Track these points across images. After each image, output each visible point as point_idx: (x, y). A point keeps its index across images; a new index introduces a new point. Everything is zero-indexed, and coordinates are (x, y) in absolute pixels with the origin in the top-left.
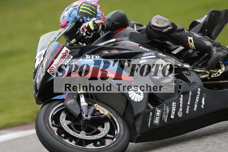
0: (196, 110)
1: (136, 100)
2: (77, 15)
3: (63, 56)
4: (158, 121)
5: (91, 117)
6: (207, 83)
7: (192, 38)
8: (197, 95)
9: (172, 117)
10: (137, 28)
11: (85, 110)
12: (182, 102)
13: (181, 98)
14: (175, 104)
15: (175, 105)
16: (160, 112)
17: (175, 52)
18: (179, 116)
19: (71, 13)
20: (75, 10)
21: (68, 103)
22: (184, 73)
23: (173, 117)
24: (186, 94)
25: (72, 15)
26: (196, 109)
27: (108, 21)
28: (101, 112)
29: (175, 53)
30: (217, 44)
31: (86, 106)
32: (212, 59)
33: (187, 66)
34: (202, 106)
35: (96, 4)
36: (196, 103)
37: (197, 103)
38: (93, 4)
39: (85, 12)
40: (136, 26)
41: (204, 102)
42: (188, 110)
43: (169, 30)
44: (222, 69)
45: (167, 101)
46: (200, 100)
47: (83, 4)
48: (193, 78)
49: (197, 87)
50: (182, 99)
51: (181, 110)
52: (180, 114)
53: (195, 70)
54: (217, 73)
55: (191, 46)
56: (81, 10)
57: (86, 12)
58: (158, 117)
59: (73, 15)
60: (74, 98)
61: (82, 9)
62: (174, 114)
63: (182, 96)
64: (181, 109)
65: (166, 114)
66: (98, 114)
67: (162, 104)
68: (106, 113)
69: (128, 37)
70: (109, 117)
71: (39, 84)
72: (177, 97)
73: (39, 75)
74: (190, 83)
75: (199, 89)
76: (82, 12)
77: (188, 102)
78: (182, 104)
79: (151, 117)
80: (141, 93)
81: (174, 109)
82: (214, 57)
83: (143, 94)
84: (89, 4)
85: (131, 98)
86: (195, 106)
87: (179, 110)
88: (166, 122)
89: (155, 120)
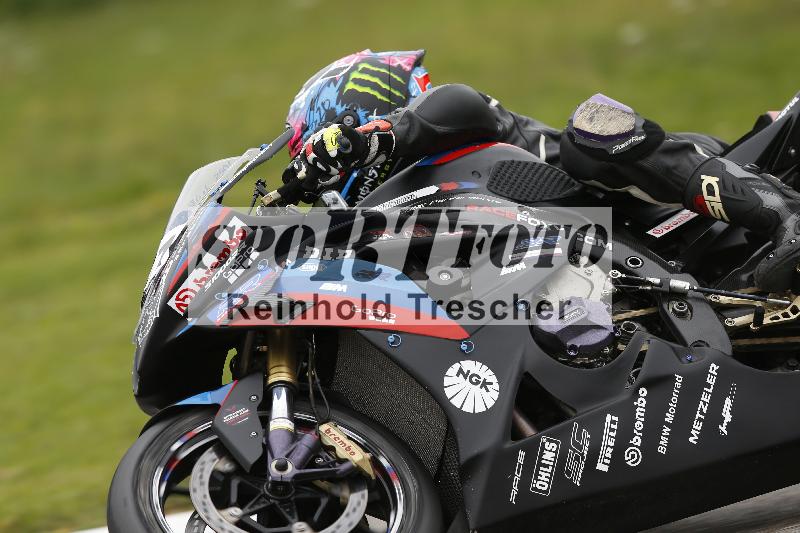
0: (695, 443)
2: (337, 104)
4: (549, 483)
5: (298, 472)
8: (706, 389)
9: (602, 467)
10: (546, 148)
11: (279, 446)
12: (643, 415)
13: (640, 400)
16: (556, 452)
17: (658, 232)
18: (629, 463)
19: (319, 96)
20: (332, 85)
21: (226, 419)
22: (671, 308)
23: (607, 467)
24: (658, 384)
25: (319, 105)
26: (696, 438)
27: (406, 120)
28: (341, 453)
29: (658, 236)
31: (287, 430)
32: (768, 258)
33: (681, 283)
34: (723, 429)
36: (698, 415)
37: (703, 417)
38: (395, 65)
39: (363, 93)
40: (546, 142)
41: (732, 413)
42: (664, 441)
43: (634, 148)
45: (585, 411)
47: (361, 67)
48: (698, 325)
49: (706, 358)
50: (643, 405)
51: (638, 444)
53: (711, 298)
54: (788, 310)
56: (350, 86)
57: (367, 94)
58: (550, 470)
59: (323, 104)
60: (247, 403)
61: (357, 81)
63: (643, 391)
64: (635, 438)
65: (577, 458)
66: (328, 460)
67: (567, 422)
68: (358, 457)
69: (486, 180)
70: (368, 469)
71: (142, 348)
72: (624, 397)
73: (146, 317)
74: (682, 346)
75: (714, 368)
76: (353, 90)
77: (667, 414)
78: (643, 420)
79: (519, 467)
80: (491, 384)
81: (609, 442)
82: (779, 250)
83: (496, 386)
84: (381, 66)
85: (452, 401)
86: (694, 426)
87: (631, 441)
88: (578, 485)
89: (536, 478)
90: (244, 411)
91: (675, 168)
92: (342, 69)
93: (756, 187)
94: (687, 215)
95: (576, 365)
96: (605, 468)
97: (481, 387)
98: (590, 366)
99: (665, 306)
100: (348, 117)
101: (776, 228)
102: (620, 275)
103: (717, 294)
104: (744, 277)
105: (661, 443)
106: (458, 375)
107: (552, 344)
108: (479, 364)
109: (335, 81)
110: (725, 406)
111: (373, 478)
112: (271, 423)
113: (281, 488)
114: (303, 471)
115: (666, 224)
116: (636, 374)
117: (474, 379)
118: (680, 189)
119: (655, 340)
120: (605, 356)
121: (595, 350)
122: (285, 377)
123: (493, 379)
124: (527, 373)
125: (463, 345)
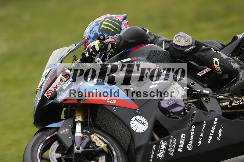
0: (210, 143)
1: (138, 131)
2: (98, 32)
4: (163, 155)
5: (83, 150)
7: (218, 59)
8: (213, 126)
10: (165, 46)
11: (77, 142)
12: (193, 134)
13: (192, 129)
14: (184, 136)
15: (184, 138)
16: (165, 146)
17: (200, 74)
18: (188, 149)
19: (93, 29)
20: (97, 26)
21: (61, 132)
22: (204, 99)
24: (198, 124)
25: (93, 32)
26: (210, 141)
27: (119, 38)
28: (97, 144)
29: (200, 75)
31: (80, 137)
32: (235, 85)
33: (207, 91)
34: (219, 138)
35: (122, 19)
36: (211, 134)
37: (212, 135)
41: (222, 133)
42: (200, 142)
43: (192, 50)
45: (175, 132)
47: (106, 20)
48: (211, 105)
49: (214, 116)
50: (194, 131)
51: (192, 143)
52: (190, 147)
54: (240, 101)
55: (217, 68)
56: (103, 26)
58: (163, 151)
60: (68, 127)
62: (182, 147)
63: (194, 127)
64: (191, 141)
65: (172, 147)
66: (93, 146)
67: (169, 136)
68: (102, 145)
69: (146, 56)
70: (106, 149)
71: (36, 108)
72: (188, 128)
73: (37, 98)
74: (206, 112)
75: (216, 119)
76: (103, 28)
77: (201, 134)
79: (154, 150)
81: (182, 142)
82: (238, 83)
83: (147, 124)
84: (112, 20)
85: (133, 129)
86: (209, 138)
87: (189, 142)
88: (172, 156)
89: (159, 154)
90: (67, 130)
91: (205, 56)
92: (100, 21)
93: (231, 62)
95: (172, 118)
96: (181, 151)
97: (142, 124)
98: (177, 118)
99: (201, 99)
100: (101, 36)
101: (237, 75)
102: (187, 88)
103: (218, 95)
104: (227, 89)
105: (199, 143)
106: (135, 120)
107: (165, 111)
108: (142, 117)
109: (98, 24)
110: (219, 132)
111: (107, 152)
112: (76, 134)
113: (78, 155)
114: (85, 150)
115: (203, 71)
116: (192, 120)
117: (140, 122)
118: (206, 62)
119: (198, 110)
120: (182, 115)
121: (179, 113)
122: (80, 119)
123: (146, 122)
124: (157, 120)
125: (137, 111)
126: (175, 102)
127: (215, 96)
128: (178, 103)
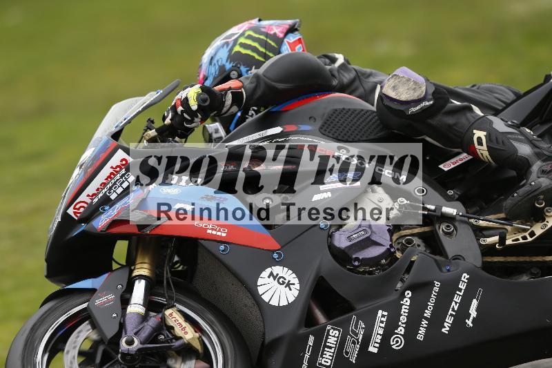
0: (447, 332)
1: (274, 303)
2: (227, 61)
3: (112, 173)
4: (331, 360)
5: (141, 346)
6: (496, 259)
7: (485, 133)
8: (458, 292)
9: (373, 349)
11: (131, 325)
12: (407, 311)
13: (405, 300)
14: (383, 316)
15: (384, 319)
16: (338, 337)
17: (446, 167)
18: (394, 347)
19: (215, 54)
20: (225, 46)
21: (98, 302)
22: (442, 228)
23: (377, 349)
24: (421, 288)
25: (216, 61)
26: (448, 329)
27: (254, 80)
28: (178, 332)
29: (446, 169)
30: (545, 152)
31: (138, 314)
32: (513, 196)
33: (449, 210)
34: (469, 322)
35: (282, 32)
36: (450, 312)
37: (454, 313)
38: (272, 32)
39: (246, 54)
41: (477, 310)
42: (422, 331)
43: (424, 110)
44: (545, 223)
45: (362, 307)
46: (465, 305)
47: (247, 33)
48: (460, 244)
49: (461, 269)
50: (408, 303)
51: (402, 333)
52: (397, 343)
54: (527, 234)
55: (482, 154)
56: (237, 48)
57: (249, 55)
58: (332, 350)
59: (218, 61)
60: (114, 291)
61: (243, 45)
62: (379, 341)
63: (409, 294)
64: (400, 328)
65: (354, 343)
66: (168, 336)
67: (348, 315)
68: (189, 335)
69: (319, 123)
70: (197, 345)
72: (393, 297)
73: (56, 219)
74: (443, 259)
75: (465, 277)
76: (239, 52)
77: (426, 311)
78: (406, 314)
79: (309, 347)
80: (294, 284)
81: (379, 330)
82: (522, 191)
83: (298, 286)
84: (261, 33)
85: (262, 297)
86: (447, 320)
87: (396, 331)
88: (354, 362)
89: (322, 356)
90: (111, 297)
91: (455, 125)
92: (233, 35)
93: (513, 139)
94: (464, 157)
95: (359, 273)
96: (375, 351)
97: (286, 287)
98: (370, 273)
99: (437, 227)
100: (234, 72)
102: (406, 202)
103: (477, 219)
105: (420, 332)
106: (269, 277)
107: (341, 256)
108: (286, 269)
109: (227, 43)
110: (472, 306)
112: (129, 307)
113: (128, 358)
114: (145, 346)
115: (454, 160)
117: (281, 280)
118: (459, 140)
119: (423, 254)
120: (383, 266)
121: (375, 261)
122: (145, 272)
123: (296, 281)
124: (322, 277)
125: (275, 254)
126: (367, 235)
127: (471, 220)
128: (374, 238)
